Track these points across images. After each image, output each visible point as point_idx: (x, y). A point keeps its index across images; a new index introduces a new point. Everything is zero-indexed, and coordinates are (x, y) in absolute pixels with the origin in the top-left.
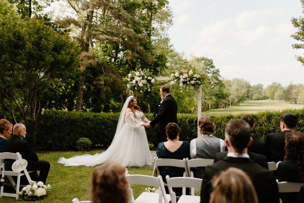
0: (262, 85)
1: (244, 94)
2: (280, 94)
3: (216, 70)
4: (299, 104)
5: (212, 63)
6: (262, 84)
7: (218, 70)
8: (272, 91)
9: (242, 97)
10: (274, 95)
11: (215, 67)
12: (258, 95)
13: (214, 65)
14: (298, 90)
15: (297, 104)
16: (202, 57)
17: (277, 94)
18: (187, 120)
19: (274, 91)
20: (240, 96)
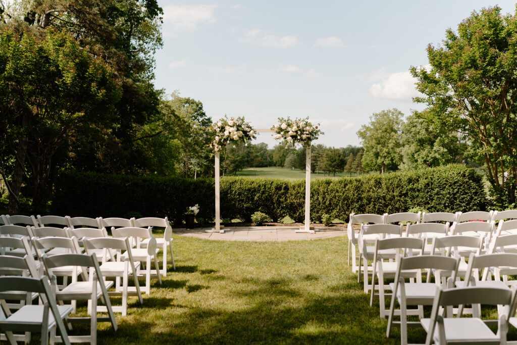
0: (267, 145)
1: (243, 157)
2: (293, 159)
3: (206, 120)
4: (319, 173)
5: (201, 108)
6: (266, 143)
7: (209, 119)
8: (281, 155)
9: (240, 162)
10: (285, 160)
11: (206, 114)
12: (261, 159)
13: (203, 112)
14: (317, 153)
15: (316, 173)
16: (187, 97)
17: (289, 158)
18: (273, 186)
19: (285, 154)
20: (237, 160)
